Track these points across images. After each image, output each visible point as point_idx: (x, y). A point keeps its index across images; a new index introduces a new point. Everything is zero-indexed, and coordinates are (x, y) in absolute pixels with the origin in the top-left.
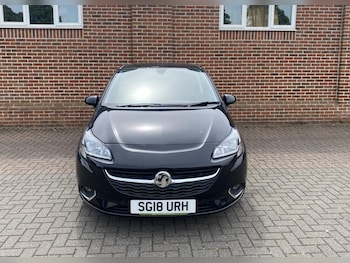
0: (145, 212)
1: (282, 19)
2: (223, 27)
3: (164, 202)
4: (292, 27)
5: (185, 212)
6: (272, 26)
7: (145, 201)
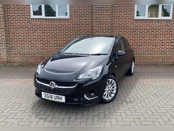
0: (47, 98)
1: (166, 14)
2: (136, 17)
3: (53, 95)
4: (170, 18)
5: (61, 101)
6: (160, 17)
7: (47, 93)
